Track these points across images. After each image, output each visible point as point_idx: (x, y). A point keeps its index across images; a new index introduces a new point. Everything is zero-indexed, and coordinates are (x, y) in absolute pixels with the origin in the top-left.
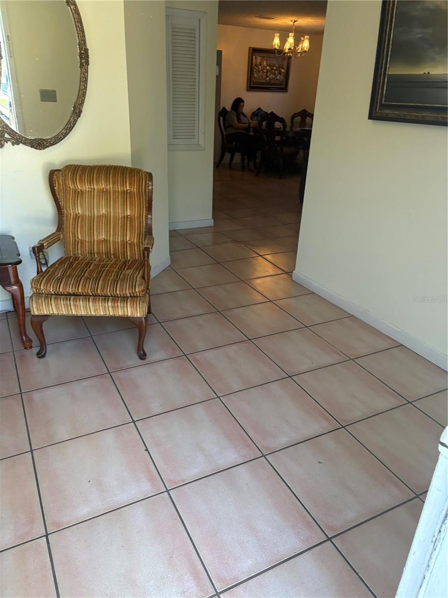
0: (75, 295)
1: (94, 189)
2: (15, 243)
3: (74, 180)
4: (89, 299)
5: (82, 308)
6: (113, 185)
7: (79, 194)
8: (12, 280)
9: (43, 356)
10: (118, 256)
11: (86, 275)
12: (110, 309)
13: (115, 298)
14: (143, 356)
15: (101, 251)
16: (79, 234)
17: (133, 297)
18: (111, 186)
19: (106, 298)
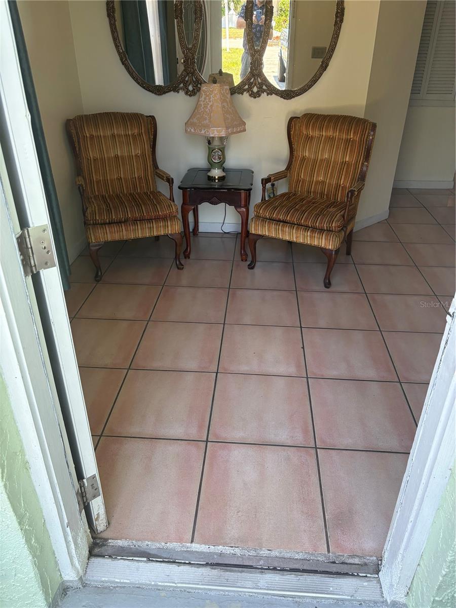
0: (284, 222)
1: (323, 135)
2: (253, 176)
3: (307, 128)
4: (293, 228)
5: (287, 234)
6: (339, 133)
7: (309, 139)
8: (243, 203)
9: (252, 268)
10: (330, 196)
11: (297, 207)
12: (308, 238)
13: (314, 229)
14: (328, 284)
15: (317, 191)
16: (302, 174)
17: (329, 231)
18: (337, 134)
19: (307, 228)
